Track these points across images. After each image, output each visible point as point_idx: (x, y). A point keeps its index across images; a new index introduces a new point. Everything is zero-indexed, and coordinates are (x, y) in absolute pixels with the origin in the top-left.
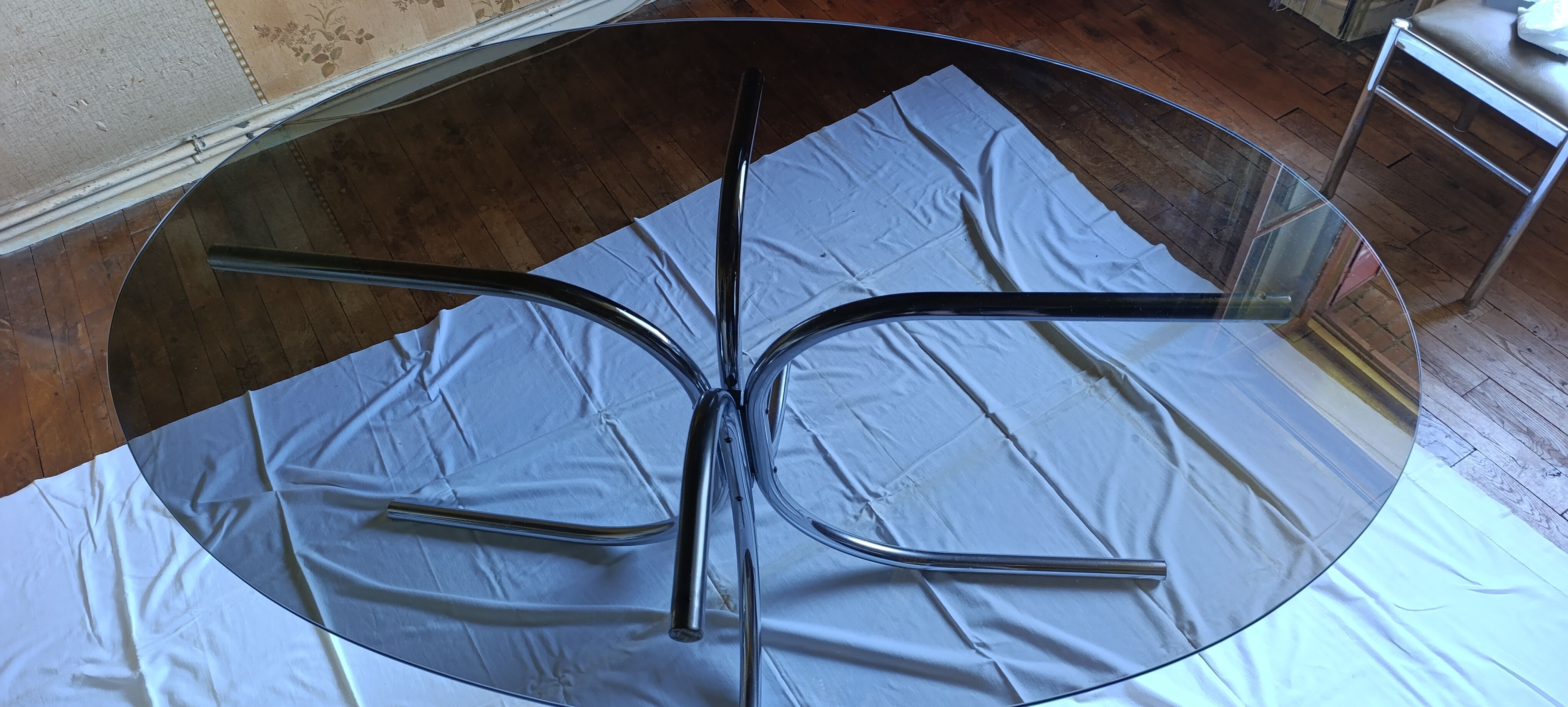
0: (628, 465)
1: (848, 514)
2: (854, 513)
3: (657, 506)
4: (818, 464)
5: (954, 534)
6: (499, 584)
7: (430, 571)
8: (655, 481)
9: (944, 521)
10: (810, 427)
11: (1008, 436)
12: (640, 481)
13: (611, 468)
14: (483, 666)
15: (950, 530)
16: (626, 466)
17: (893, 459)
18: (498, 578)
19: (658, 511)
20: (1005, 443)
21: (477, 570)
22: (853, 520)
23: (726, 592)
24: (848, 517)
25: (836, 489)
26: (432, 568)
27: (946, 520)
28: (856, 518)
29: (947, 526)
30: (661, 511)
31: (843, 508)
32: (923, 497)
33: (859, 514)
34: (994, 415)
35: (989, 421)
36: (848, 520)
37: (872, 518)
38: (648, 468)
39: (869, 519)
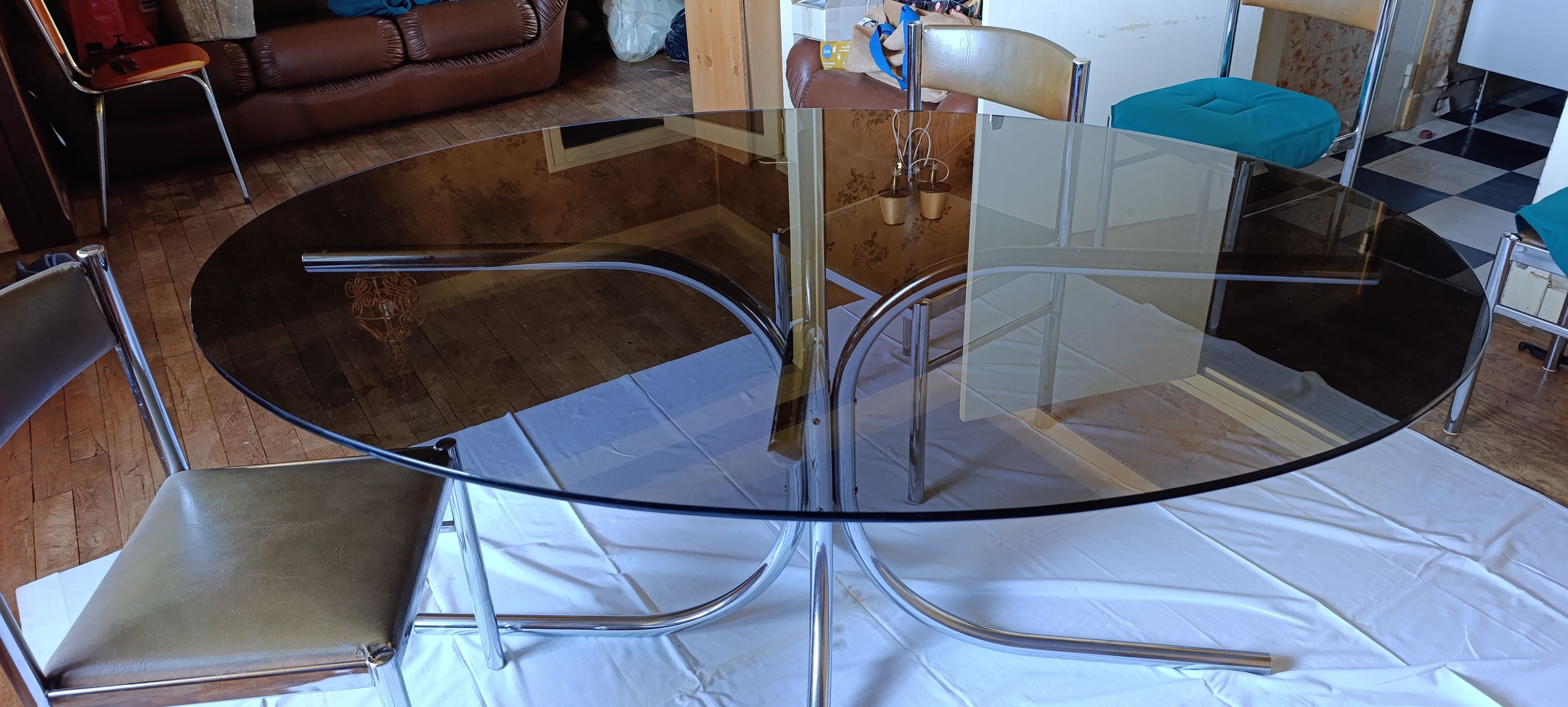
1: (729, 681)
2: (721, 681)
3: (955, 686)
6: (1103, 612)
7: (1186, 619)
9: (621, 674)
15: (616, 667)
18: (1106, 615)
19: (951, 680)
21: (1133, 621)
22: (723, 673)
23: (857, 607)
24: (728, 678)
26: (1184, 620)
27: (618, 676)
28: (720, 676)
29: (618, 669)
30: (947, 679)
31: (733, 685)
32: (639, 698)
33: (715, 679)
36: (729, 674)
37: (701, 674)
39: (704, 672)
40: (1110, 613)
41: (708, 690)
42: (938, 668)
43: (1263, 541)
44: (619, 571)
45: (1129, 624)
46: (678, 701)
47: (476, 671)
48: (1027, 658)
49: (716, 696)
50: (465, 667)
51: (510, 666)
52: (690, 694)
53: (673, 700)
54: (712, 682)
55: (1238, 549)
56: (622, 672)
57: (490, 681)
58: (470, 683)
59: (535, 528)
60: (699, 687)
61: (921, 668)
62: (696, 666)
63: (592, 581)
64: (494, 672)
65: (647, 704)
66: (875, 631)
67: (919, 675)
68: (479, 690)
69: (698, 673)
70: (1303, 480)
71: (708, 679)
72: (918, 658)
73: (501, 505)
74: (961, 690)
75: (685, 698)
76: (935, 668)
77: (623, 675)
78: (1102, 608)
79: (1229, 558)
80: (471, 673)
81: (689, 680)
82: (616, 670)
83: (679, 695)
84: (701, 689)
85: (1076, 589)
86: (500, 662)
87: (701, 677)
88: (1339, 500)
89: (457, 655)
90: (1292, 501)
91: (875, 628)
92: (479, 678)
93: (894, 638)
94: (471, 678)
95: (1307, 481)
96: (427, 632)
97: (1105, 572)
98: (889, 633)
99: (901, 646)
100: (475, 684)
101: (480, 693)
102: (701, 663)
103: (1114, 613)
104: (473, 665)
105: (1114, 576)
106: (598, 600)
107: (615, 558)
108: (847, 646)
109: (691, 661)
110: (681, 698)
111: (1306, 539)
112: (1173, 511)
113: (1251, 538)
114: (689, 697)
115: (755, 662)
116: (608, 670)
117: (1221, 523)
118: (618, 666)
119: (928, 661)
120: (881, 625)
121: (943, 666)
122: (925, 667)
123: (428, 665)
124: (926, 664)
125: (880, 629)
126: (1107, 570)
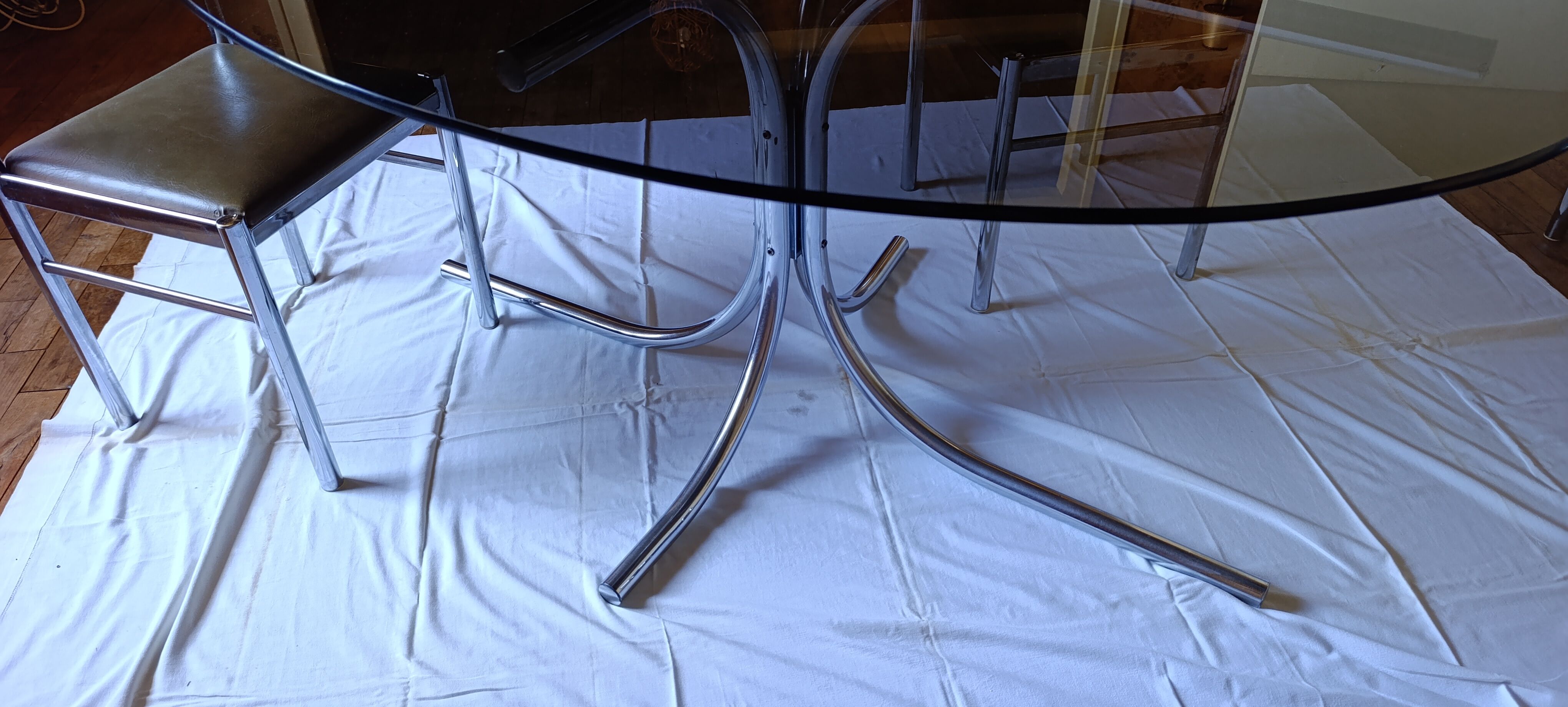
0: (907, 546)
1: (674, 406)
2: (667, 403)
3: (886, 487)
4: (669, 461)
5: (586, 357)
6: (1108, 476)
7: (1202, 516)
8: (876, 513)
9: (585, 368)
10: (646, 503)
11: (444, 413)
12: (897, 522)
13: (932, 552)
14: (1130, 409)
15: (586, 360)
16: (909, 544)
17: (582, 435)
18: (1109, 481)
19: (886, 481)
20: (455, 406)
21: (1136, 498)
22: (674, 398)
23: (843, 384)
24: (676, 403)
25: (669, 428)
26: (1200, 518)
27: (582, 367)
28: (669, 399)
29: (586, 363)
30: (883, 479)
31: (675, 412)
32: (586, 391)
33: (662, 400)
34: (434, 432)
35: (444, 433)
36: (679, 400)
37: (653, 391)
38: (881, 531)
39: (658, 391)
40: (1115, 480)
41: (650, 407)
42: (883, 466)
43: (1372, 470)
44: (646, 281)
45: (1129, 499)
46: (616, 406)
47: (470, 323)
48: (984, 490)
49: (653, 414)
50: (464, 317)
51: (499, 329)
52: (633, 405)
53: (613, 404)
54: (658, 401)
55: (1334, 470)
56: (587, 365)
57: (474, 337)
58: (458, 331)
59: (601, 224)
60: (643, 401)
61: (864, 460)
62: (654, 383)
63: (617, 283)
64: (484, 329)
65: (589, 399)
66: (844, 412)
67: (858, 465)
68: (461, 340)
69: (650, 389)
70: (1486, 423)
71: (656, 397)
72: (867, 449)
73: (585, 196)
74: (890, 493)
75: (624, 406)
76: (879, 464)
77: (587, 369)
78: (1110, 471)
79: (1312, 473)
80: (465, 324)
81: (639, 393)
82: (583, 363)
83: (621, 401)
84: (644, 404)
85: (1091, 443)
86: (492, 324)
87: (649, 394)
88: (1520, 460)
89: (464, 305)
90: (1449, 440)
91: (847, 408)
92: (468, 330)
93: (859, 424)
94: (462, 327)
95: (1491, 427)
96: (453, 280)
97: (1143, 439)
98: (857, 417)
99: (860, 434)
100: (462, 334)
101: (461, 342)
102: (662, 381)
103: (1121, 483)
104: (471, 318)
105: (1150, 447)
106: (609, 299)
107: (647, 269)
108: (807, 415)
109: (652, 377)
110: (620, 404)
111: (1439, 487)
112: (1278, 403)
113: (1360, 463)
114: (629, 406)
115: (710, 398)
116: (577, 360)
117: (1333, 435)
118: (588, 360)
119: (876, 456)
120: (854, 408)
121: (889, 466)
122: (870, 460)
123: (436, 306)
124: (872, 458)
125: (851, 411)
126: (1146, 437)
